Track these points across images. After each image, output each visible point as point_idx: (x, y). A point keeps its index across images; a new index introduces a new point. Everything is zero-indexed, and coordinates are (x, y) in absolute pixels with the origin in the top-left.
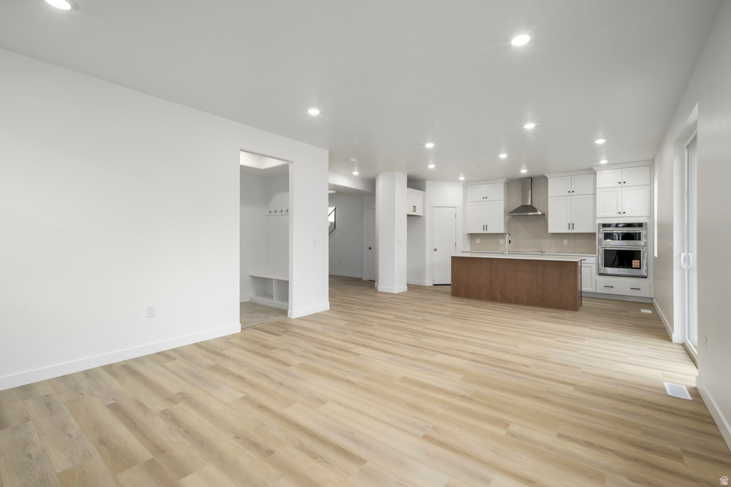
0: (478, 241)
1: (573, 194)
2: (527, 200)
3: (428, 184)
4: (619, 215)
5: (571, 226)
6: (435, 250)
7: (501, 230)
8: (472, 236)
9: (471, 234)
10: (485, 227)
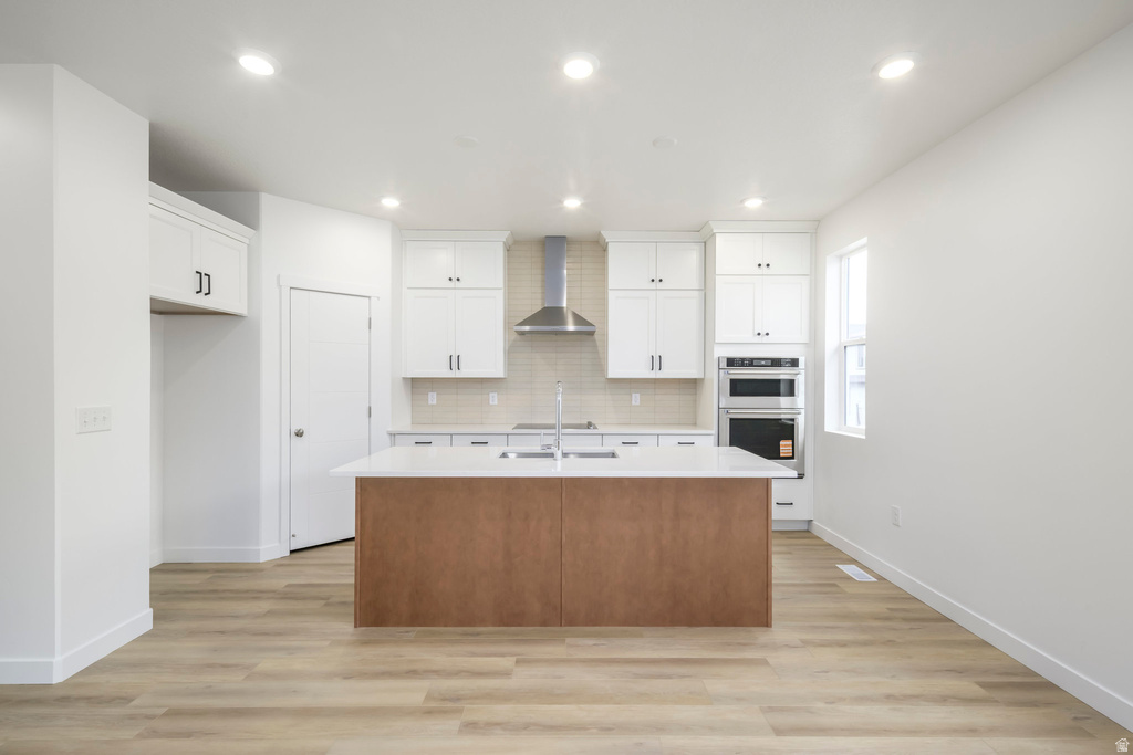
0: (433, 398)
1: (660, 285)
2: (559, 296)
3: (267, 202)
4: (758, 339)
5: (656, 362)
6: (299, 434)
7: (496, 369)
8: (417, 385)
9: (413, 380)
10: (455, 361)
